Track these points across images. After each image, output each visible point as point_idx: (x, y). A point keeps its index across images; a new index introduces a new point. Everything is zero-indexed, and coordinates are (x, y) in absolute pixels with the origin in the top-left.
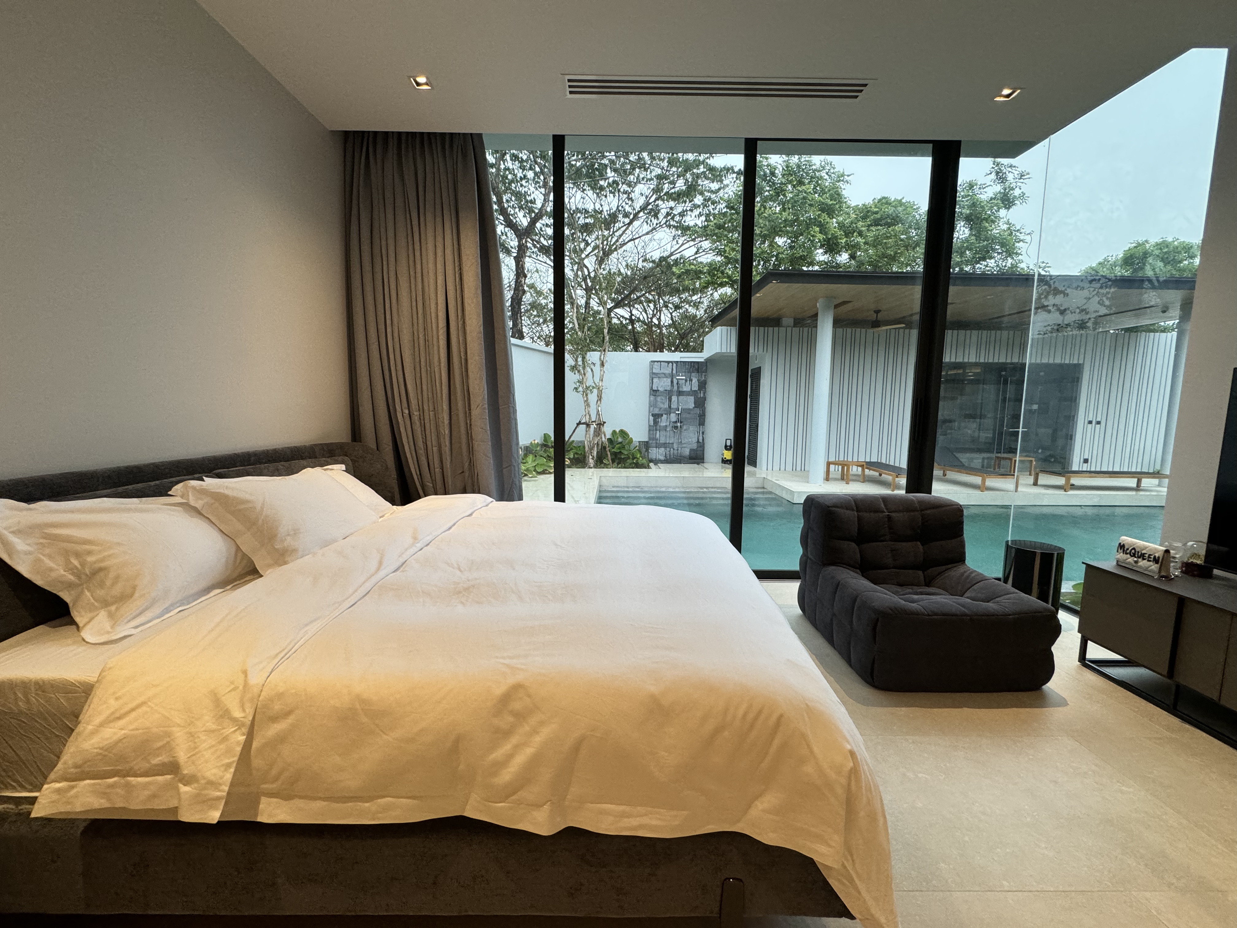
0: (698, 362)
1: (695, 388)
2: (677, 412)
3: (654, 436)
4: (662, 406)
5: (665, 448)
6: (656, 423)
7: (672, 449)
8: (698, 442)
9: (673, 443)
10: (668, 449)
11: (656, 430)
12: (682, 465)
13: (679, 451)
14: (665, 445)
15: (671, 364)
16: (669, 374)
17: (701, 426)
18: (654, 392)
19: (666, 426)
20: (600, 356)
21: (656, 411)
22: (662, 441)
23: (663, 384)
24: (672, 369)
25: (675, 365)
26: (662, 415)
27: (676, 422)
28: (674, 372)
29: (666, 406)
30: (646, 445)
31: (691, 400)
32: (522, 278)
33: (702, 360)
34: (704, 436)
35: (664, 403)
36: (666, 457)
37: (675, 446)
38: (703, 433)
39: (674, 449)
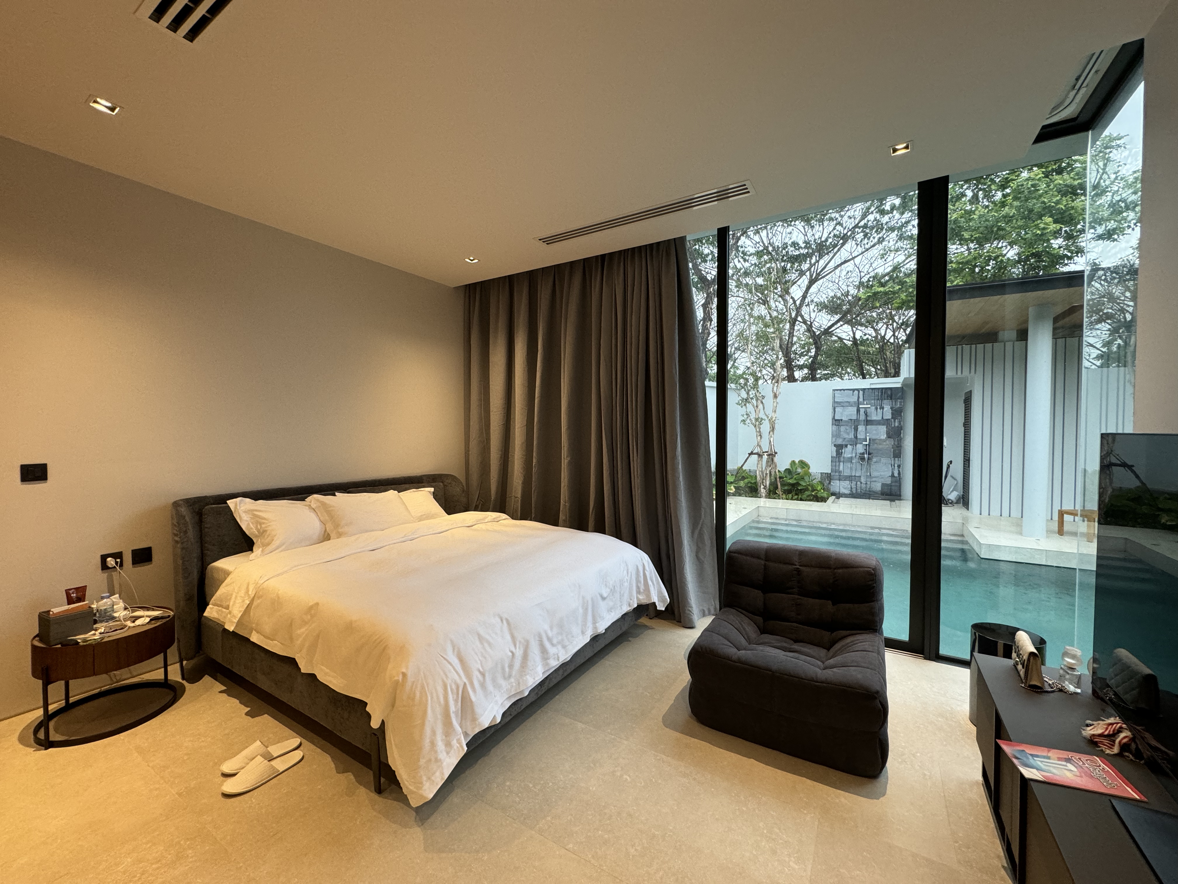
0: (891, 389)
1: (888, 415)
2: (864, 443)
3: (837, 468)
4: (847, 436)
5: (851, 481)
6: (839, 453)
7: (859, 483)
8: (893, 476)
9: (860, 477)
10: (854, 483)
11: (839, 462)
12: (871, 500)
13: (868, 486)
14: (850, 478)
15: (856, 392)
16: (855, 402)
17: (896, 459)
18: (837, 422)
19: (851, 458)
20: (773, 388)
21: (840, 442)
22: (847, 473)
23: (849, 413)
24: (859, 397)
25: (861, 392)
26: (846, 446)
27: (863, 454)
28: (861, 400)
29: (852, 436)
30: (828, 477)
31: (883, 429)
32: (708, 322)
33: (899, 385)
34: (901, 470)
35: (848, 434)
36: (851, 491)
37: (863, 480)
38: (899, 466)
39: (861, 483)
